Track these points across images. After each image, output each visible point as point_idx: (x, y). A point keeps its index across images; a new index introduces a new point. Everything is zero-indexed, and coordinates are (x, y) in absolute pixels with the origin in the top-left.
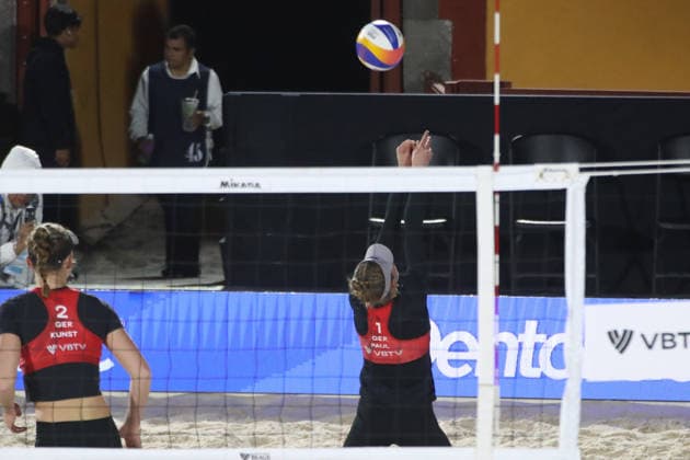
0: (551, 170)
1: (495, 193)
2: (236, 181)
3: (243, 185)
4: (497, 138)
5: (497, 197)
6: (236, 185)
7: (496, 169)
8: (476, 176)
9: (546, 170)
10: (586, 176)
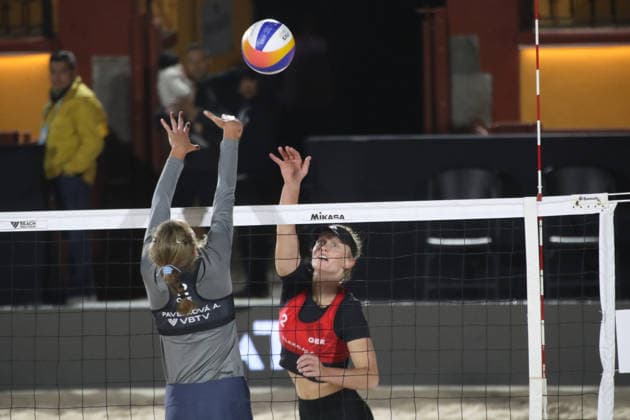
0: (585, 199)
1: (539, 218)
2: (324, 214)
3: (330, 217)
4: (540, 173)
5: (541, 222)
6: (324, 217)
7: (539, 200)
8: (523, 204)
9: (580, 199)
10: (615, 203)
